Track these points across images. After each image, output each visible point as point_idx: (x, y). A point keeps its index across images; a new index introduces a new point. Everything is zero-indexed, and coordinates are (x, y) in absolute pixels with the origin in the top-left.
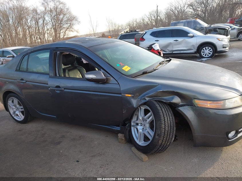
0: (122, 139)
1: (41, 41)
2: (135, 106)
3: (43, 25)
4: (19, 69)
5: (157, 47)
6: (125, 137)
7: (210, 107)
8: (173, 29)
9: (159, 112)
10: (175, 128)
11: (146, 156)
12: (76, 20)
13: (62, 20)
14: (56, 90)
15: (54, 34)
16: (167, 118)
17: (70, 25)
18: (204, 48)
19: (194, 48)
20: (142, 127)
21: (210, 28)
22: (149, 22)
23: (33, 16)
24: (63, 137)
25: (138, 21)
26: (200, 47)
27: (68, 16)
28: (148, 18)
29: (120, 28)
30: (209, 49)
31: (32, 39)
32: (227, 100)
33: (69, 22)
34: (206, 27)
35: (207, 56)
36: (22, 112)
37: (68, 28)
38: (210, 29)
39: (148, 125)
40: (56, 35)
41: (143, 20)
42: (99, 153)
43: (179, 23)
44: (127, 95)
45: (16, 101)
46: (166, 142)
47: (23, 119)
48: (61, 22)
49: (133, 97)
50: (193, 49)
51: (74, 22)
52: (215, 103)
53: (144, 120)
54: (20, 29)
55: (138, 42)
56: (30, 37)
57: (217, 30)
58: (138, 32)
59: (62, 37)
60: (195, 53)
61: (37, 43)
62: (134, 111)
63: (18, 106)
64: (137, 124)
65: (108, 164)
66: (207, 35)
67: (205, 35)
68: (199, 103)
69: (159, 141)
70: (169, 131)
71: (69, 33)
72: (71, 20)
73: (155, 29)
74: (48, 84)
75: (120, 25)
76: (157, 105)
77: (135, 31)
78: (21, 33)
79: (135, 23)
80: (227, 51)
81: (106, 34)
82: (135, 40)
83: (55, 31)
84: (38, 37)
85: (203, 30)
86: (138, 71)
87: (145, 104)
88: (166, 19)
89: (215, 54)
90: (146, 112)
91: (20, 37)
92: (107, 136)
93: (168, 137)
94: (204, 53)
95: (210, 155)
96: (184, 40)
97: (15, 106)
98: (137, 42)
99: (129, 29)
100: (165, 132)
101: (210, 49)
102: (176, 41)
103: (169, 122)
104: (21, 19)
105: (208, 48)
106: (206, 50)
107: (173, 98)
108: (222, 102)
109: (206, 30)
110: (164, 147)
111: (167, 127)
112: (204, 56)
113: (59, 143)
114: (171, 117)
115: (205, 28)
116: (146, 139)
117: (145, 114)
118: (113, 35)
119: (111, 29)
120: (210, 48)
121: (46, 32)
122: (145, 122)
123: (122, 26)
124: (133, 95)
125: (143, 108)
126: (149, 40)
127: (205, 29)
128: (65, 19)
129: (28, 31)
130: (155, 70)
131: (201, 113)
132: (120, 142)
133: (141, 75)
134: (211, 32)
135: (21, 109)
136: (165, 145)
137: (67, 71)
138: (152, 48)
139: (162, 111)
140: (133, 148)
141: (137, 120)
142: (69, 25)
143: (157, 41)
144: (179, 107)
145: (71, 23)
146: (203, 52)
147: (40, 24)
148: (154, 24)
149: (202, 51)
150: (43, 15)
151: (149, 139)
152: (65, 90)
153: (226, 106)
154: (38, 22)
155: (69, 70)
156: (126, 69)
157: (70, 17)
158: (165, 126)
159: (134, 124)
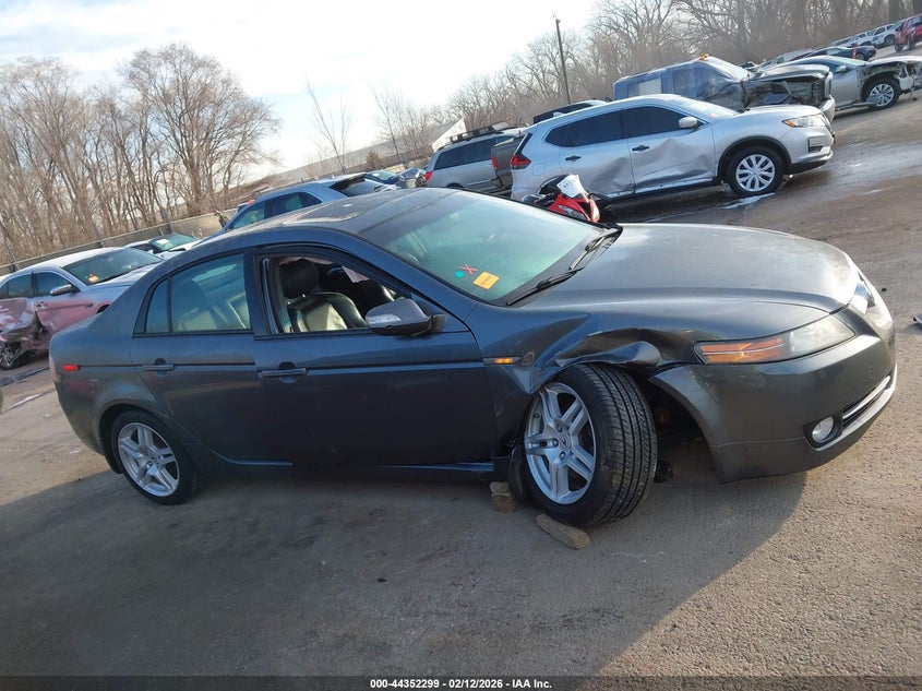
0: (505, 498)
1: (143, 213)
2: (528, 391)
3: (144, 152)
4: (142, 331)
5: (573, 186)
6: (511, 489)
7: (748, 361)
8: (625, 107)
9: (599, 396)
10: (654, 437)
11: (581, 533)
12: (264, 118)
13: (212, 123)
14: (283, 376)
15: (188, 180)
16: (627, 411)
17: (244, 139)
18: (744, 162)
19: (709, 166)
20: (558, 450)
21: (757, 84)
22: (535, 83)
23: (102, 127)
24: (319, 521)
25: (494, 87)
26: (728, 158)
27: (232, 106)
28: (528, 70)
29: (431, 122)
30: (760, 163)
31: (111, 211)
32: (792, 333)
33: (238, 130)
34: (742, 82)
35: (757, 189)
36: (170, 468)
37: (237, 153)
38: (757, 88)
39: (574, 441)
40: (196, 186)
41: (513, 79)
42: (442, 548)
43: (642, 79)
44: (500, 361)
45: (145, 433)
46: (635, 480)
47: (174, 488)
48: (207, 134)
49: (518, 364)
50: (703, 168)
51: (256, 125)
52: (759, 345)
53: (561, 427)
54: (60, 183)
55: (507, 171)
56: (102, 206)
57: (783, 88)
58: (499, 132)
59: (218, 188)
60: (715, 182)
61: (131, 226)
62: (527, 406)
63: (153, 448)
64: (544, 444)
65: (472, 573)
66: (746, 113)
67: (741, 112)
68: (712, 353)
69: (612, 477)
70: (638, 447)
71: (245, 168)
72: (247, 118)
73: (560, 119)
74: (254, 364)
75: (428, 109)
76: (594, 378)
77: (491, 131)
78: (68, 197)
79: (483, 94)
80: (825, 158)
81: (383, 154)
82: (495, 163)
83: (192, 167)
84: (132, 200)
85: (733, 95)
86: (522, 283)
87: (557, 378)
88: (596, 62)
89: (785, 176)
90: (564, 402)
91: (64, 214)
92: (455, 499)
93: (638, 463)
94: (744, 179)
95: (770, 503)
96: (668, 141)
97: (144, 451)
98: (504, 172)
99: (465, 121)
100: (625, 449)
101: (766, 162)
102: (641, 148)
103: (633, 419)
104: (62, 145)
105: (758, 160)
106: (751, 165)
107: (635, 350)
108: (779, 340)
109: (745, 93)
110: (630, 497)
111: (629, 437)
112: (747, 188)
113: (310, 541)
114: (637, 406)
115: (739, 86)
116: (575, 481)
117: (563, 409)
118: (408, 153)
119: (398, 130)
120: (764, 158)
121: (156, 178)
122: (564, 432)
123: (436, 111)
124: (517, 359)
125: (553, 392)
126: (544, 161)
127: (741, 90)
128: (222, 120)
129: (90, 186)
130: (575, 272)
131: (722, 380)
132: (498, 510)
133: (534, 296)
134: (762, 95)
135: (166, 456)
136: (632, 489)
137: (299, 313)
138: (559, 191)
139: (609, 390)
140: (542, 519)
141: (541, 432)
142: (240, 138)
143: (574, 158)
144: (658, 373)
145: (244, 133)
146: (741, 176)
147: (133, 151)
148: (555, 86)
149: (739, 171)
150: (138, 120)
151: (583, 482)
152: (311, 373)
153: (793, 349)
154: (123, 147)
155: (305, 311)
156: (486, 281)
157: (237, 110)
158: (623, 432)
159: (535, 445)
